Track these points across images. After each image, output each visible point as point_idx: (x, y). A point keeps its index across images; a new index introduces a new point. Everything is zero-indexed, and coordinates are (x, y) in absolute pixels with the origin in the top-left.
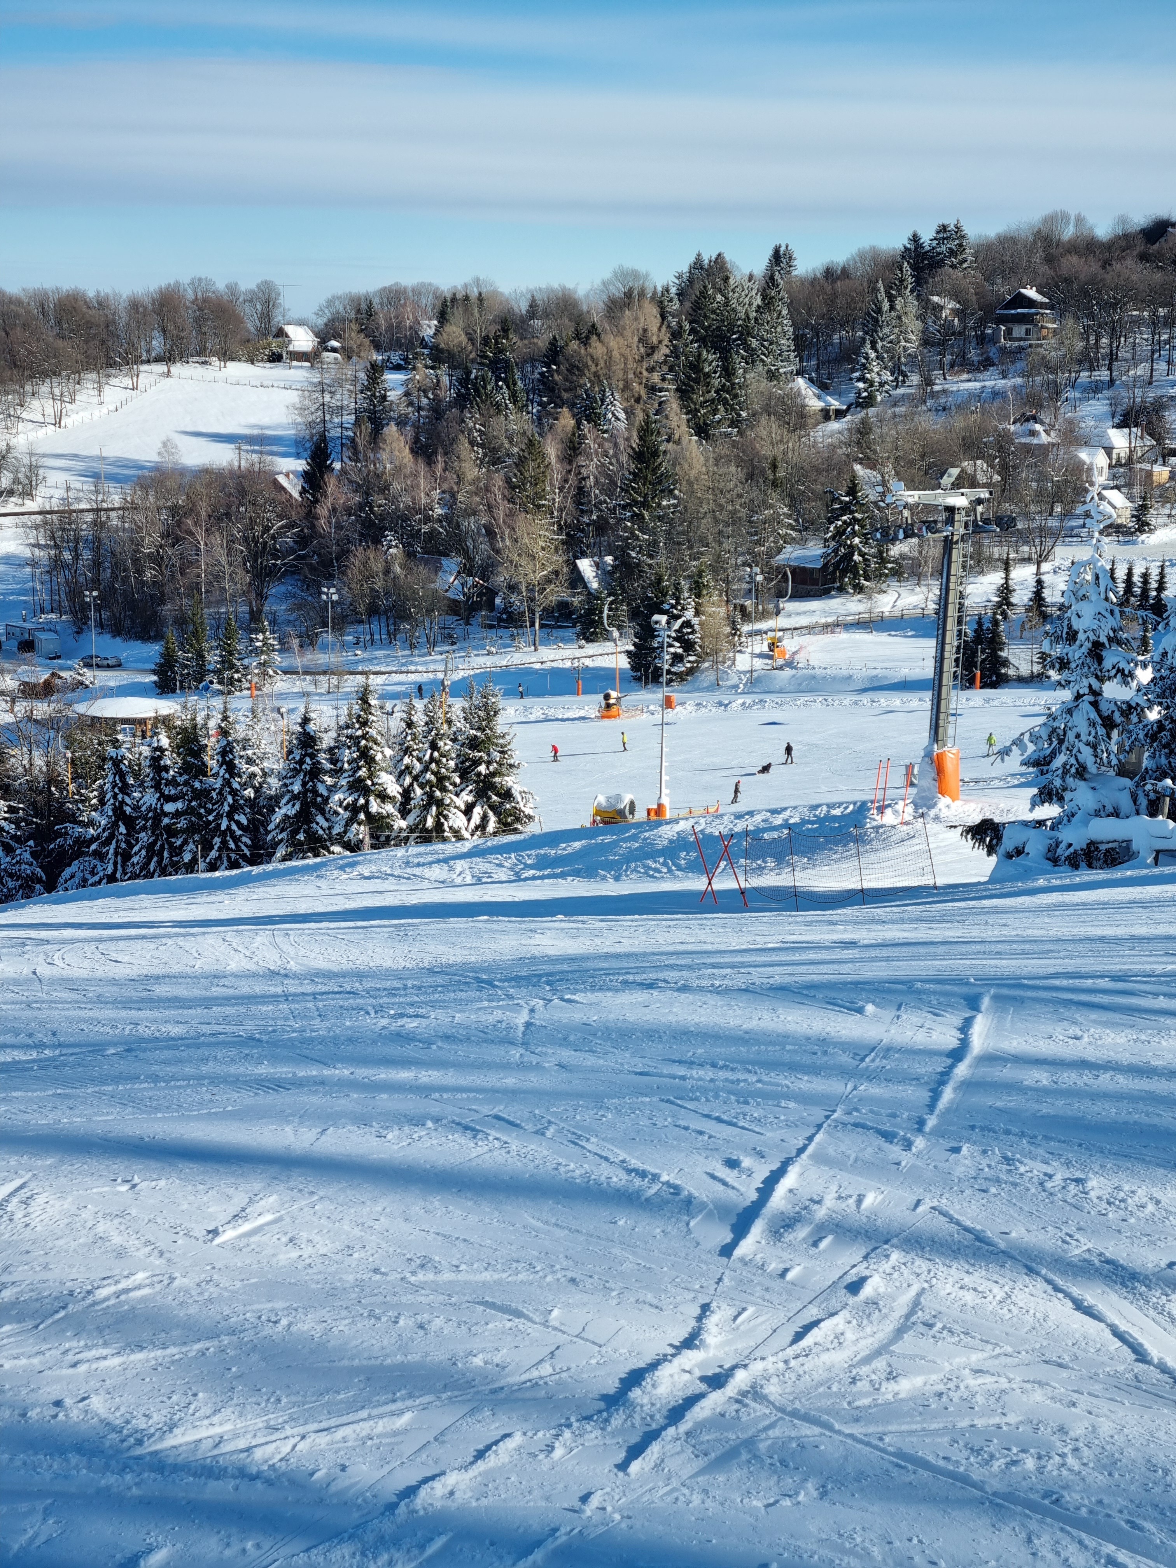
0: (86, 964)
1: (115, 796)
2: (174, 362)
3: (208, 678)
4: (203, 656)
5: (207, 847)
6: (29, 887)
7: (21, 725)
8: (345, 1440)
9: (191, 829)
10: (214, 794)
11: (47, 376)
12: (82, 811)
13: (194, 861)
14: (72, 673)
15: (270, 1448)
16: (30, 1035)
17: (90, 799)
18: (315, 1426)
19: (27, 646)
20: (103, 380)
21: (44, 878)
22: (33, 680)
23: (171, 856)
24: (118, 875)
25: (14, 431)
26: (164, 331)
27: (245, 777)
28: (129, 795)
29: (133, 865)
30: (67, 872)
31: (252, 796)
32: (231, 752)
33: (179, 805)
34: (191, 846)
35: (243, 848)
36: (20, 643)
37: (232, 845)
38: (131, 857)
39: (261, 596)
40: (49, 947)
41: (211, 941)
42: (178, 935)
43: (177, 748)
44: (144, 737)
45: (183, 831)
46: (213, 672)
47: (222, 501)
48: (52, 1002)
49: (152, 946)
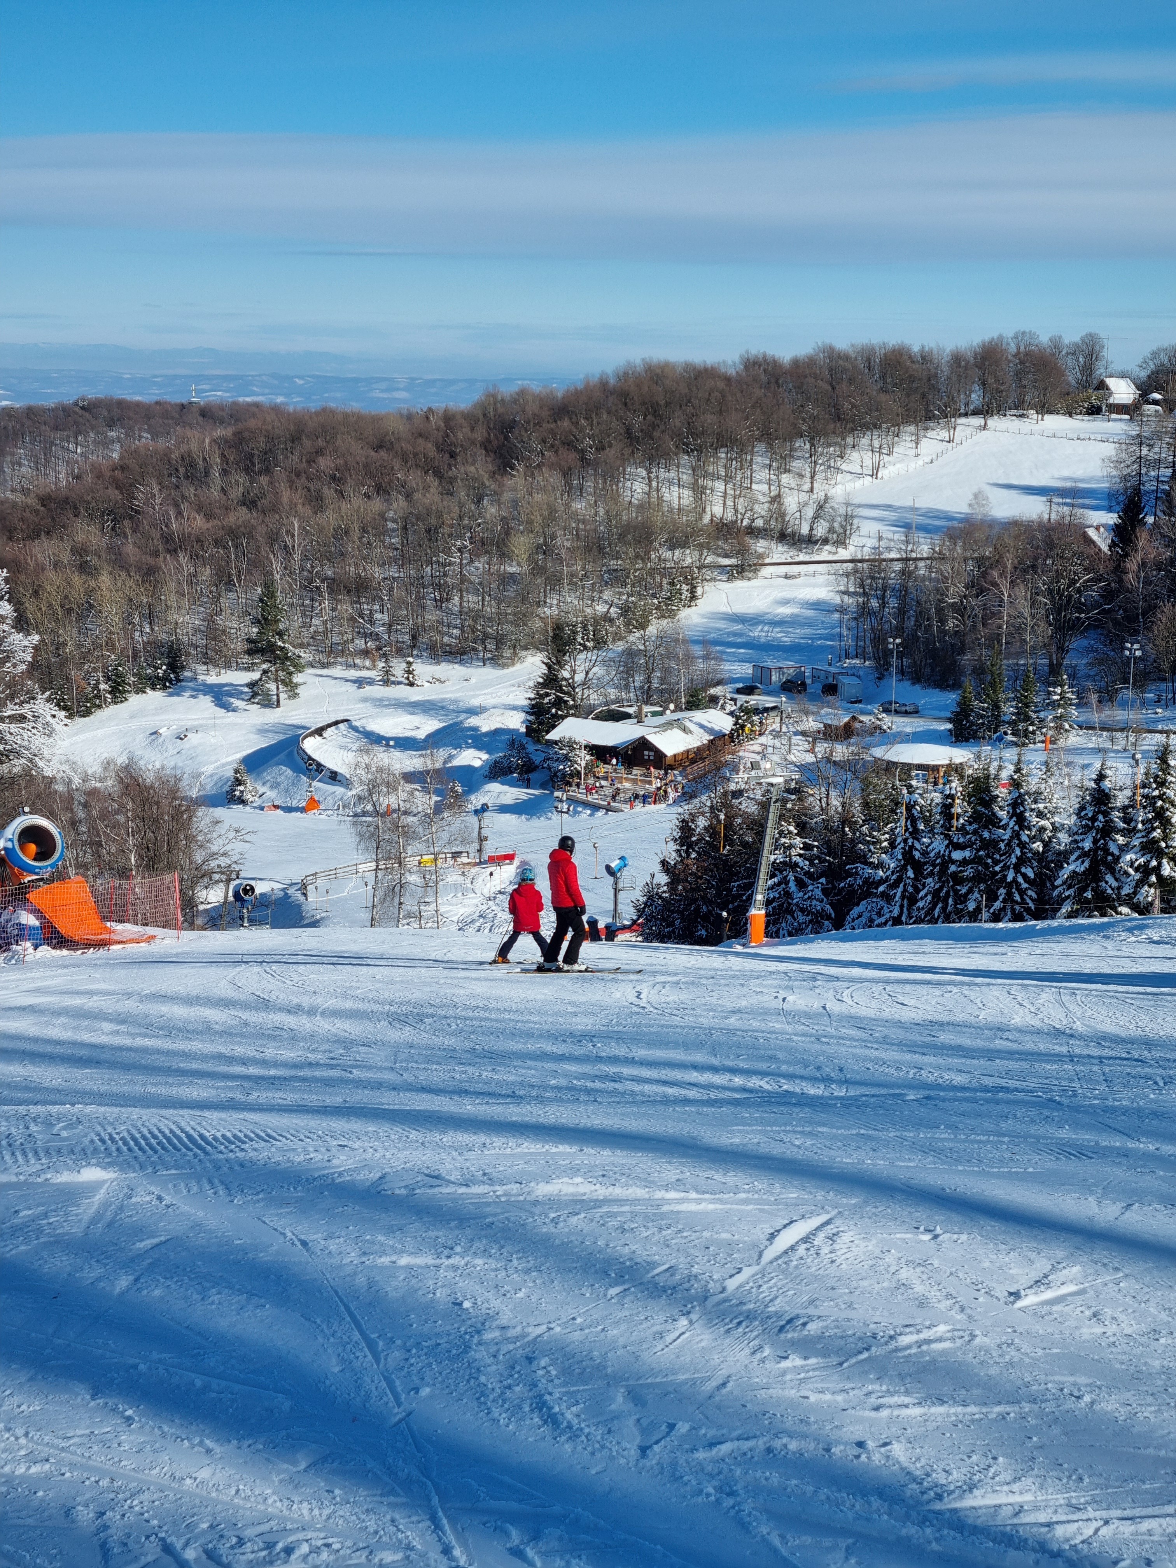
0: (874, 1004)
1: (905, 841)
2: (992, 415)
3: (1002, 729)
4: (998, 707)
5: (992, 897)
6: (818, 922)
7: (820, 765)
8: (1150, 1533)
9: (977, 878)
10: (1002, 846)
11: (868, 429)
12: (873, 853)
13: (978, 910)
14: (871, 717)
15: (1072, 1528)
16: (819, 1068)
17: (881, 842)
18: (1118, 1513)
19: (831, 689)
20: (921, 433)
21: (833, 915)
22: (835, 723)
23: (956, 904)
24: (904, 918)
25: (833, 482)
26: (984, 384)
27: (1034, 830)
28: (918, 840)
29: (918, 909)
30: (856, 911)
31: (1041, 849)
32: (1022, 804)
33: (967, 854)
34: (976, 895)
35: (1028, 901)
36: (824, 687)
37: (1017, 898)
38: (917, 901)
39: (1062, 649)
40: (839, 983)
41: (995, 993)
42: (962, 983)
43: (968, 797)
44: (935, 784)
45: (969, 880)
46: (1008, 723)
47: (1030, 554)
48: (840, 1038)
49: (938, 992)
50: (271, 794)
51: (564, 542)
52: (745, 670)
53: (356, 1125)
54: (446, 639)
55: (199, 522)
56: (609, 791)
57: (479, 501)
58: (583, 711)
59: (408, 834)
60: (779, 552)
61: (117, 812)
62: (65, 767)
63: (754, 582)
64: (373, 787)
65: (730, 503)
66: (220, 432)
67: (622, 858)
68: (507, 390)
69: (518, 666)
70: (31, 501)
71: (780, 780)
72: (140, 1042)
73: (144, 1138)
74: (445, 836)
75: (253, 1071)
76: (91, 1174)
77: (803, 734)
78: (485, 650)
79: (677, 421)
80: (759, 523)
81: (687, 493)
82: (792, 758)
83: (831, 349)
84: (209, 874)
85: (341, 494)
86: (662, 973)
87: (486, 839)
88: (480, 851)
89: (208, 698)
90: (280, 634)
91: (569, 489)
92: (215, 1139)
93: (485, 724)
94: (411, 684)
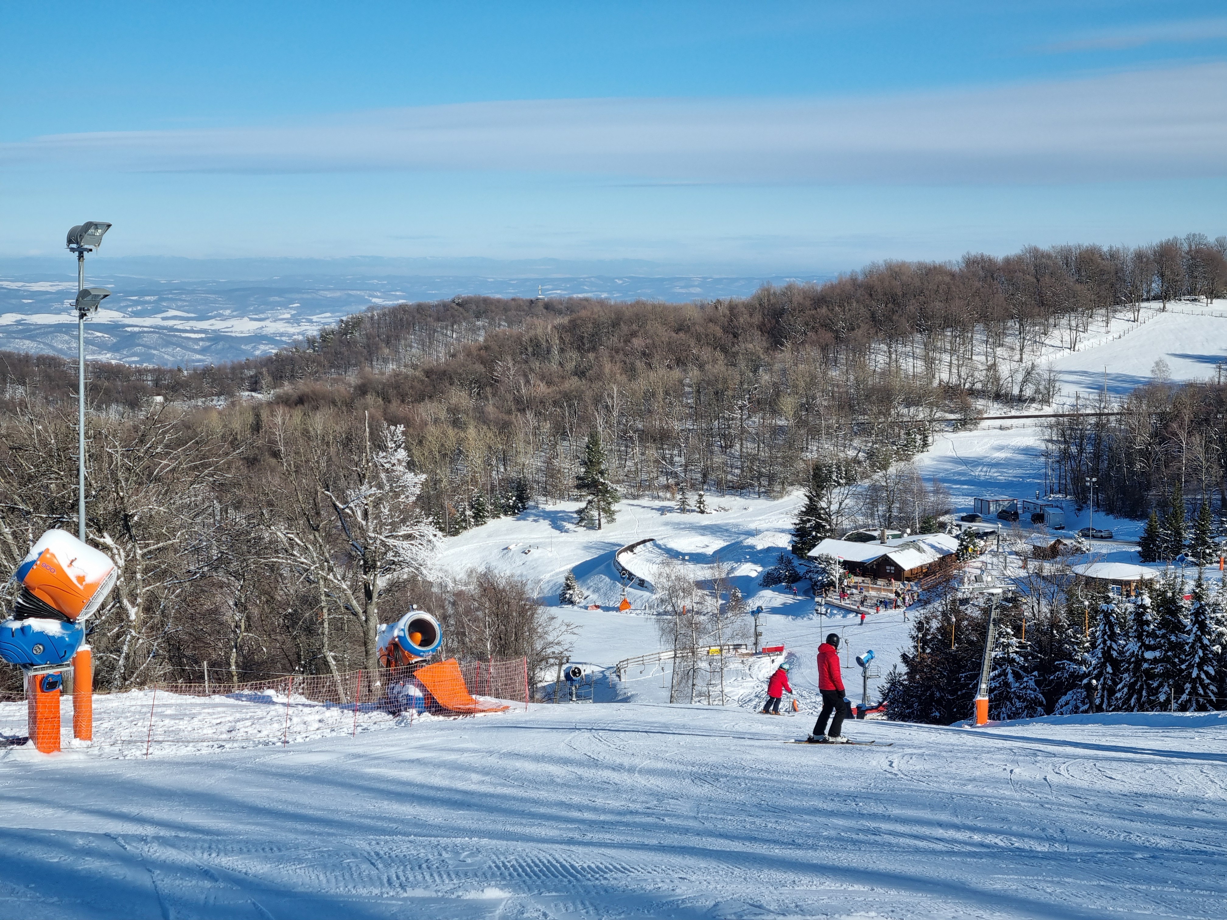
0: (1086, 777)
1: (1104, 642)
2: (1169, 300)
3: (1184, 552)
4: (1180, 534)
5: (1180, 691)
6: (1032, 708)
7: (1032, 579)
9: (1166, 675)
10: (1187, 648)
11: (1067, 311)
12: (1077, 652)
13: (1168, 701)
14: (1072, 541)
16: (1043, 830)
17: (1083, 643)
19: (1039, 518)
20: (1111, 315)
21: (1045, 703)
22: (1044, 545)
23: (1149, 696)
24: (1104, 706)
25: (1039, 353)
26: (1162, 275)
27: (1214, 635)
28: (1116, 642)
29: (1117, 699)
30: (1063, 700)
31: (1220, 651)
32: (1203, 613)
33: (1157, 654)
34: (1166, 688)
35: (1210, 694)
36: (1033, 516)
37: (1201, 691)
38: (1115, 692)
40: (1056, 759)
41: (1190, 771)
42: (1161, 762)
43: (1157, 607)
44: (1128, 596)
45: (1160, 675)
46: (1188, 546)
47: (1203, 410)
48: (1060, 805)
49: (1140, 769)
50: (593, 597)
51: (822, 401)
52: (969, 502)
53: (690, 861)
54: (729, 477)
55: (542, 388)
56: (858, 598)
57: (755, 371)
58: (837, 534)
59: (699, 629)
60: (995, 409)
61: (477, 609)
62: (440, 575)
63: (975, 433)
64: (673, 592)
65: (954, 370)
66: (559, 320)
67: (870, 652)
68: (778, 286)
69: (786, 499)
70: (418, 373)
71: (1000, 591)
72: (500, 790)
73: (528, 865)
74: (728, 631)
76: (492, 893)
77: (1017, 553)
78: (760, 485)
79: (912, 307)
80: (978, 386)
81: (920, 363)
82: (1008, 573)
83: (1036, 250)
84: (545, 659)
85: (649, 365)
86: (909, 746)
87: (761, 634)
88: (756, 644)
89: (547, 522)
90: (602, 473)
91: (826, 360)
92: (583, 868)
93: (760, 543)
94: (702, 512)
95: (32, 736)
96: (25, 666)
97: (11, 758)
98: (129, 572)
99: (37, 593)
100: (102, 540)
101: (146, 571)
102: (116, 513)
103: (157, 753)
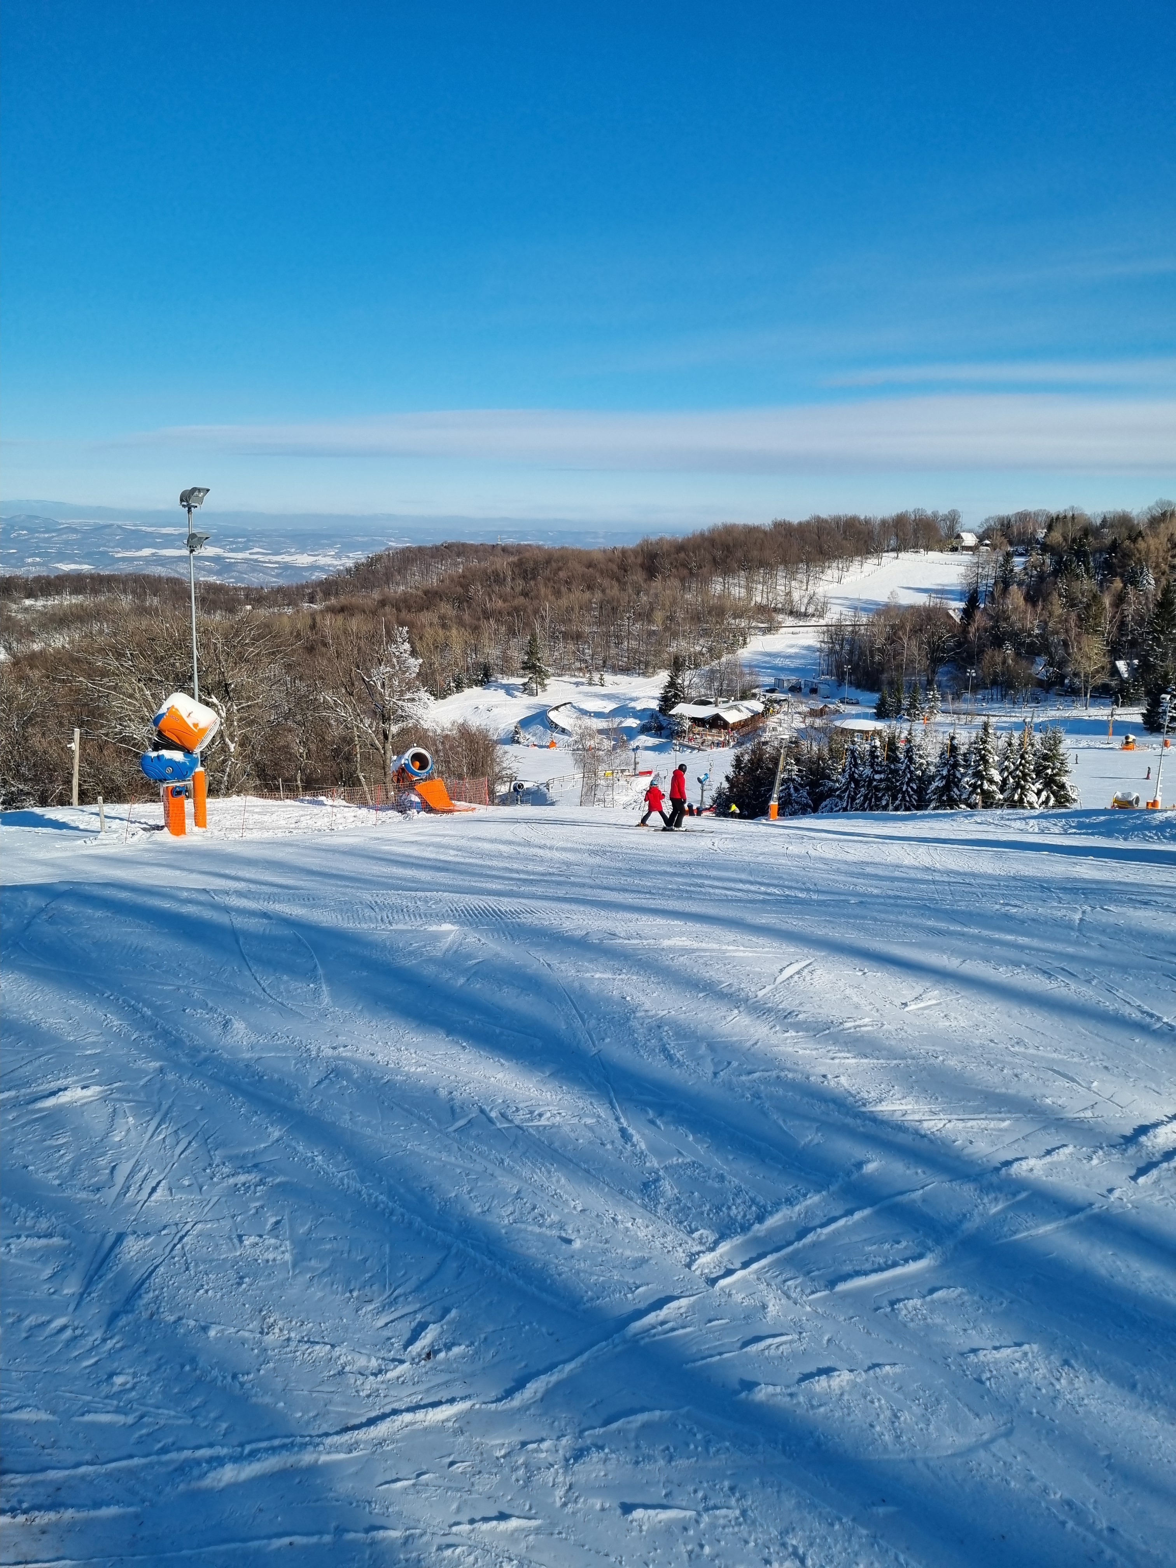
0: (833, 851)
1: (850, 769)
2: (901, 552)
3: (903, 712)
4: (900, 702)
5: (895, 798)
7: (808, 729)
9: (887, 789)
10: (901, 772)
11: (836, 558)
12: (834, 775)
13: (887, 805)
14: (834, 706)
15: (932, 1123)
17: (838, 769)
18: (956, 1117)
19: (814, 691)
20: (864, 560)
22: (817, 708)
23: (876, 801)
25: (818, 585)
26: (897, 536)
27: (917, 764)
28: (857, 769)
29: (856, 804)
30: (824, 803)
31: (920, 774)
32: (912, 751)
33: (882, 776)
34: (887, 797)
35: (913, 801)
36: (810, 689)
37: (908, 799)
38: (855, 800)
39: (934, 672)
40: (815, 840)
43: (883, 747)
44: (867, 740)
45: (883, 789)
46: (905, 709)
47: (919, 623)
50: (533, 739)
51: (680, 615)
52: (770, 680)
54: (620, 663)
55: (500, 603)
56: (700, 741)
57: (638, 594)
58: (687, 700)
59: (599, 760)
60: (790, 621)
61: (458, 747)
62: (434, 724)
63: (776, 636)
64: (582, 736)
65: (765, 596)
66: (511, 559)
67: (706, 774)
68: (653, 538)
69: (656, 677)
70: (420, 593)
71: (787, 737)
72: (468, 860)
73: (471, 909)
74: (618, 761)
75: (522, 876)
77: (799, 713)
78: (639, 668)
79: (739, 554)
80: (780, 606)
81: (743, 590)
82: (793, 725)
83: (819, 517)
84: (501, 778)
85: (570, 589)
86: (728, 833)
87: (638, 763)
88: (635, 769)
89: (503, 691)
90: (539, 660)
91: (684, 588)
93: (639, 706)
94: (602, 685)
95: (167, 825)
96: (160, 781)
97: (153, 838)
98: (229, 720)
99: (167, 734)
100: (210, 700)
101: (240, 720)
102: (220, 682)
103: (249, 836)
